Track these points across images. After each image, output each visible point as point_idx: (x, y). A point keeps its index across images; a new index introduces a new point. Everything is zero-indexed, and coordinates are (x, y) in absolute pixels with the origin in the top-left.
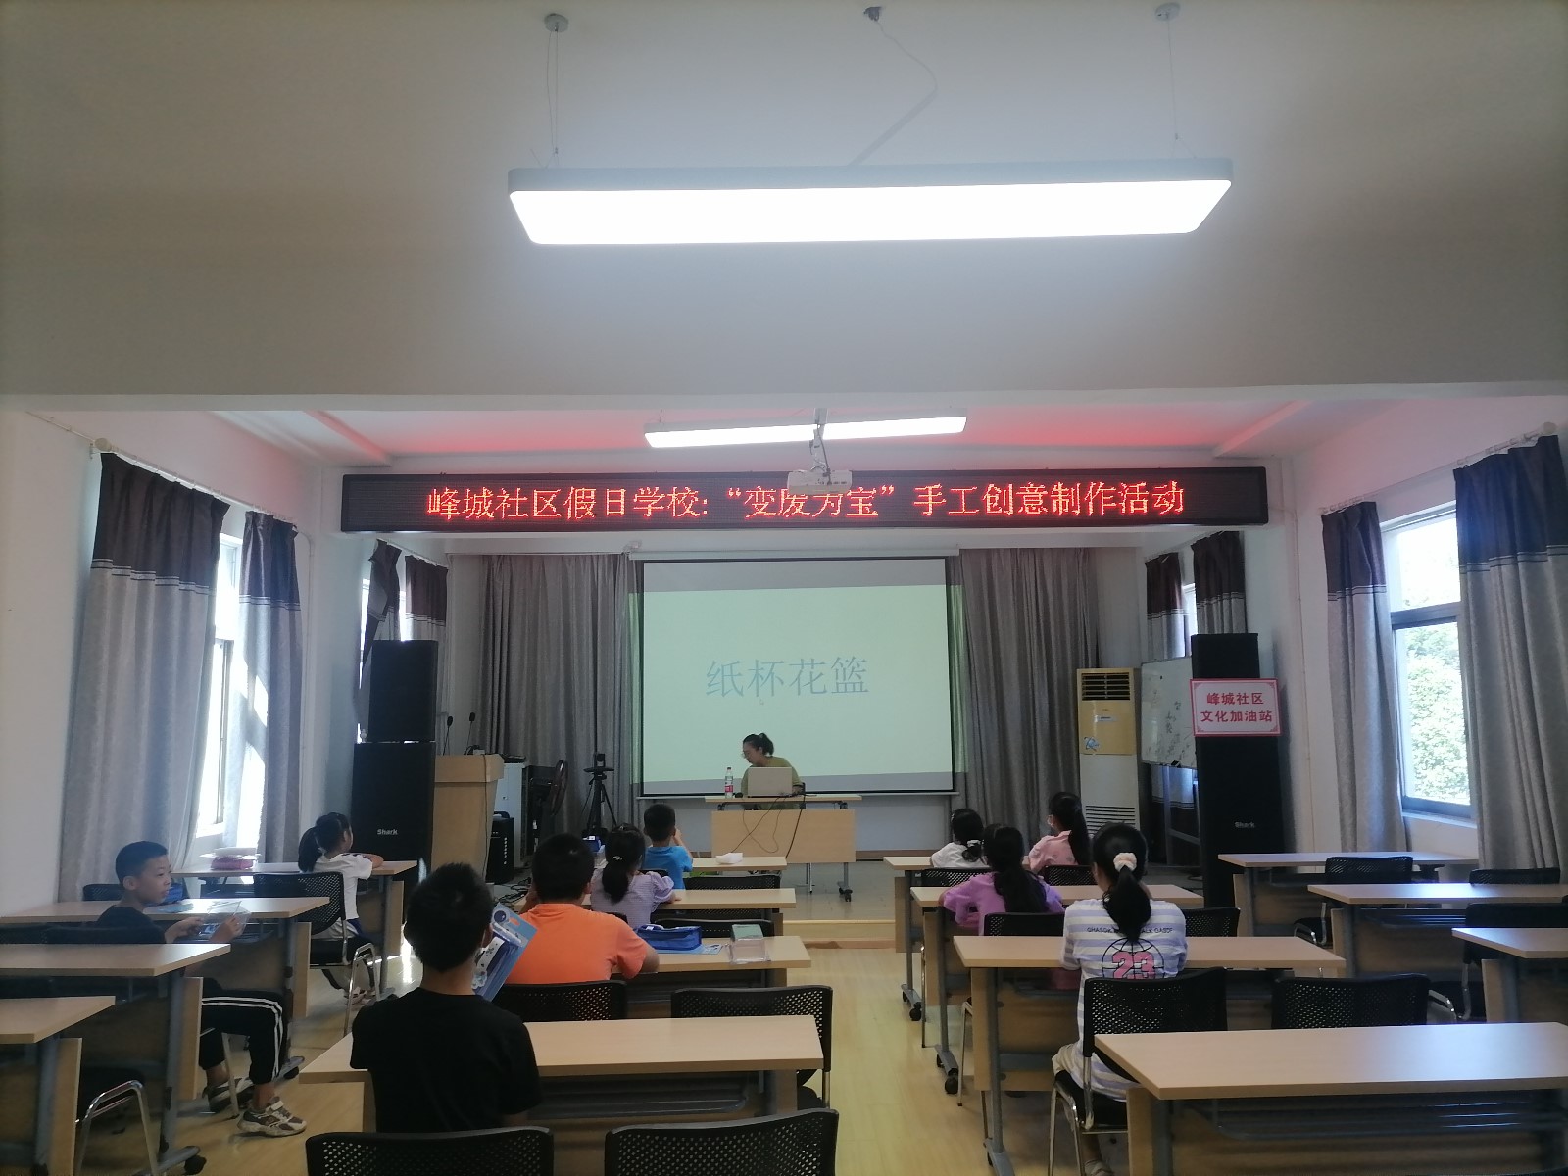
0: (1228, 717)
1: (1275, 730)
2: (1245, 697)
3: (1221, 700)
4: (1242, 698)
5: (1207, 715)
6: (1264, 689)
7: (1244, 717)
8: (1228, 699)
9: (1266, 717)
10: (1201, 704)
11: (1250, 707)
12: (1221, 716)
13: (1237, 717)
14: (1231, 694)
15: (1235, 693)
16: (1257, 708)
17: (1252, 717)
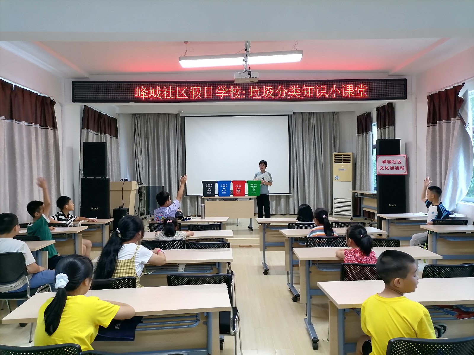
0: (389, 168)
1: (405, 172)
2: (395, 161)
3: (387, 162)
4: (394, 162)
5: (382, 167)
6: (401, 158)
7: (395, 168)
8: (389, 162)
9: (402, 168)
10: (380, 164)
11: (397, 165)
12: (387, 168)
13: (392, 168)
14: (390, 160)
15: (392, 160)
16: (399, 165)
17: (397, 168)
